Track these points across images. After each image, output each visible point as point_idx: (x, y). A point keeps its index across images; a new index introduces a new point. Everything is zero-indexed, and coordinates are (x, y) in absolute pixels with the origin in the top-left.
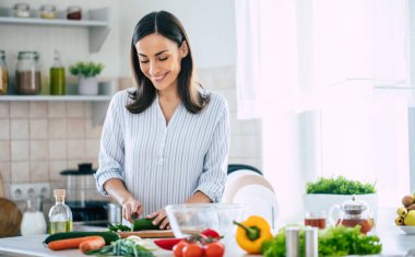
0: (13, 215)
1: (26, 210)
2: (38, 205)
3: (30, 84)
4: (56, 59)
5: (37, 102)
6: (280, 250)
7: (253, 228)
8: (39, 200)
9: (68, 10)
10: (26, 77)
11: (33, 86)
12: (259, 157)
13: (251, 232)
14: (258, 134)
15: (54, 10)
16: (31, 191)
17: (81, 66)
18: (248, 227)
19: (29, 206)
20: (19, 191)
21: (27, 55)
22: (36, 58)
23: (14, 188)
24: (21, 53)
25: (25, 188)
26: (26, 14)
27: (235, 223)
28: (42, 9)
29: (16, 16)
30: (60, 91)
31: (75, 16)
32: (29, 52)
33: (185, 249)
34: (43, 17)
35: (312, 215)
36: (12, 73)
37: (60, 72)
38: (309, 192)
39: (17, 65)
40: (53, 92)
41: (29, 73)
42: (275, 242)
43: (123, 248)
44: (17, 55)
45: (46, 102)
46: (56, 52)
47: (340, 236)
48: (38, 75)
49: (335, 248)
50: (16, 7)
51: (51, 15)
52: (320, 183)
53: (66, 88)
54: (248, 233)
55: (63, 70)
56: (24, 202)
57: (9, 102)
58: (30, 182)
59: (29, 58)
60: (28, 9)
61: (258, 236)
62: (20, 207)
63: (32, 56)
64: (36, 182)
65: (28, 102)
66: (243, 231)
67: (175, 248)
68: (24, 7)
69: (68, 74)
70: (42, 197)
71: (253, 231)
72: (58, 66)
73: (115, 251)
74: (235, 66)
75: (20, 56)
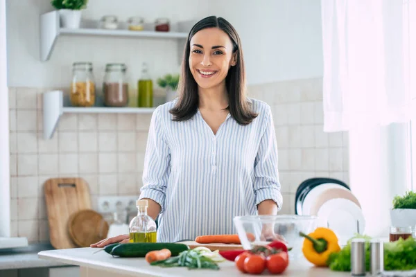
0: (100, 228)
1: (113, 222)
2: (124, 218)
3: (117, 96)
4: (144, 71)
5: (126, 114)
6: (346, 263)
7: (320, 239)
8: (125, 213)
9: (157, 22)
10: (113, 89)
11: (121, 98)
12: (346, 170)
13: (319, 245)
14: (345, 147)
15: (142, 22)
16: (119, 203)
17: (169, 78)
18: (315, 239)
19: (116, 218)
20: (106, 204)
21: (114, 67)
22: (124, 70)
23: (101, 200)
24: (109, 65)
25: (113, 200)
26: (114, 26)
27: (302, 235)
28: (130, 21)
29: (103, 28)
30: (148, 103)
31: (163, 28)
32: (117, 64)
33: (247, 260)
34: (131, 29)
35: (398, 230)
36: (100, 86)
37: (148, 84)
38: (396, 206)
39: (105, 77)
40: (141, 104)
41: (117, 85)
42: (341, 254)
43: (188, 259)
44: (105, 67)
45: (135, 115)
46: (144, 64)
47: (410, 249)
48: (126, 87)
49: (404, 261)
50: (104, 20)
51: (139, 26)
52: (408, 198)
53: (154, 100)
54: (315, 246)
55: (151, 82)
56: (111, 214)
57: (97, 115)
58: (118, 195)
59: (116, 70)
60: (115, 21)
61: (325, 248)
62: (107, 219)
63: (119, 67)
64: (124, 195)
65: (116, 114)
66: (310, 243)
67: (237, 258)
68: (112, 19)
69: (156, 86)
70: (128, 209)
71: (320, 243)
72: (145, 78)
73: (180, 262)
74: (321, 78)
75: (108, 68)
